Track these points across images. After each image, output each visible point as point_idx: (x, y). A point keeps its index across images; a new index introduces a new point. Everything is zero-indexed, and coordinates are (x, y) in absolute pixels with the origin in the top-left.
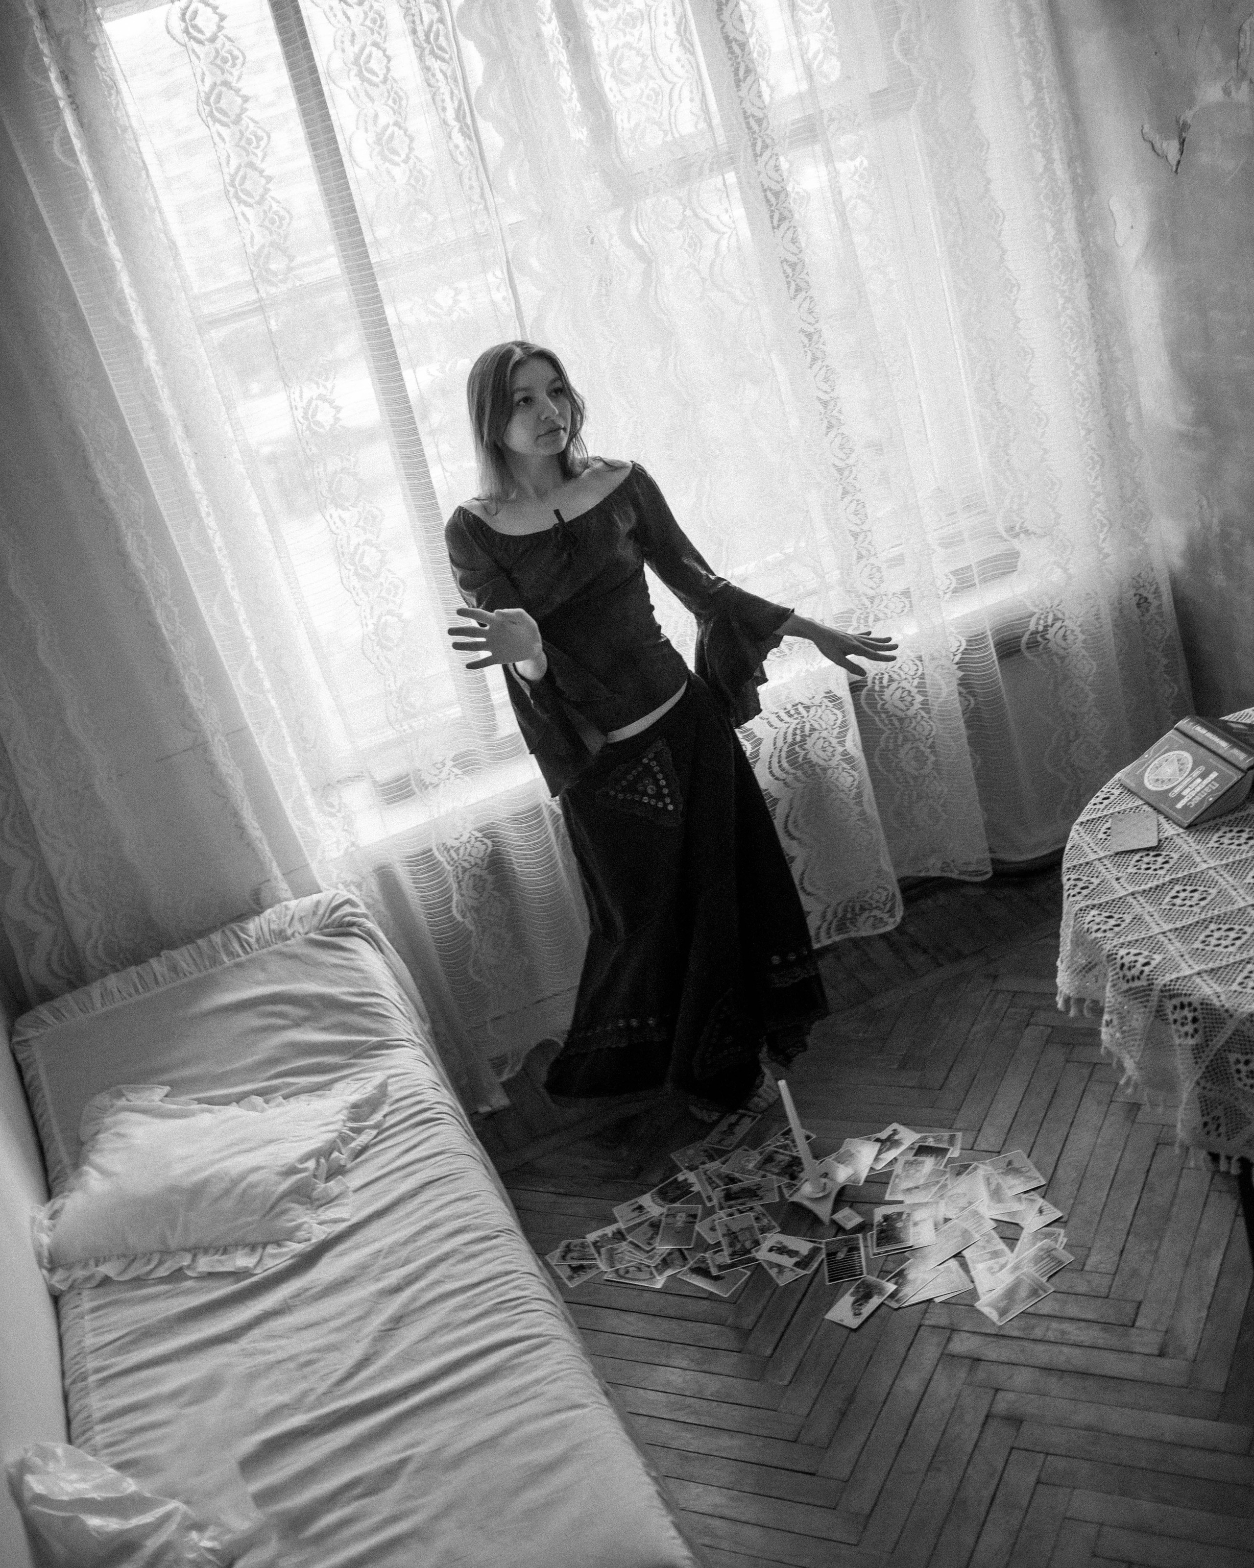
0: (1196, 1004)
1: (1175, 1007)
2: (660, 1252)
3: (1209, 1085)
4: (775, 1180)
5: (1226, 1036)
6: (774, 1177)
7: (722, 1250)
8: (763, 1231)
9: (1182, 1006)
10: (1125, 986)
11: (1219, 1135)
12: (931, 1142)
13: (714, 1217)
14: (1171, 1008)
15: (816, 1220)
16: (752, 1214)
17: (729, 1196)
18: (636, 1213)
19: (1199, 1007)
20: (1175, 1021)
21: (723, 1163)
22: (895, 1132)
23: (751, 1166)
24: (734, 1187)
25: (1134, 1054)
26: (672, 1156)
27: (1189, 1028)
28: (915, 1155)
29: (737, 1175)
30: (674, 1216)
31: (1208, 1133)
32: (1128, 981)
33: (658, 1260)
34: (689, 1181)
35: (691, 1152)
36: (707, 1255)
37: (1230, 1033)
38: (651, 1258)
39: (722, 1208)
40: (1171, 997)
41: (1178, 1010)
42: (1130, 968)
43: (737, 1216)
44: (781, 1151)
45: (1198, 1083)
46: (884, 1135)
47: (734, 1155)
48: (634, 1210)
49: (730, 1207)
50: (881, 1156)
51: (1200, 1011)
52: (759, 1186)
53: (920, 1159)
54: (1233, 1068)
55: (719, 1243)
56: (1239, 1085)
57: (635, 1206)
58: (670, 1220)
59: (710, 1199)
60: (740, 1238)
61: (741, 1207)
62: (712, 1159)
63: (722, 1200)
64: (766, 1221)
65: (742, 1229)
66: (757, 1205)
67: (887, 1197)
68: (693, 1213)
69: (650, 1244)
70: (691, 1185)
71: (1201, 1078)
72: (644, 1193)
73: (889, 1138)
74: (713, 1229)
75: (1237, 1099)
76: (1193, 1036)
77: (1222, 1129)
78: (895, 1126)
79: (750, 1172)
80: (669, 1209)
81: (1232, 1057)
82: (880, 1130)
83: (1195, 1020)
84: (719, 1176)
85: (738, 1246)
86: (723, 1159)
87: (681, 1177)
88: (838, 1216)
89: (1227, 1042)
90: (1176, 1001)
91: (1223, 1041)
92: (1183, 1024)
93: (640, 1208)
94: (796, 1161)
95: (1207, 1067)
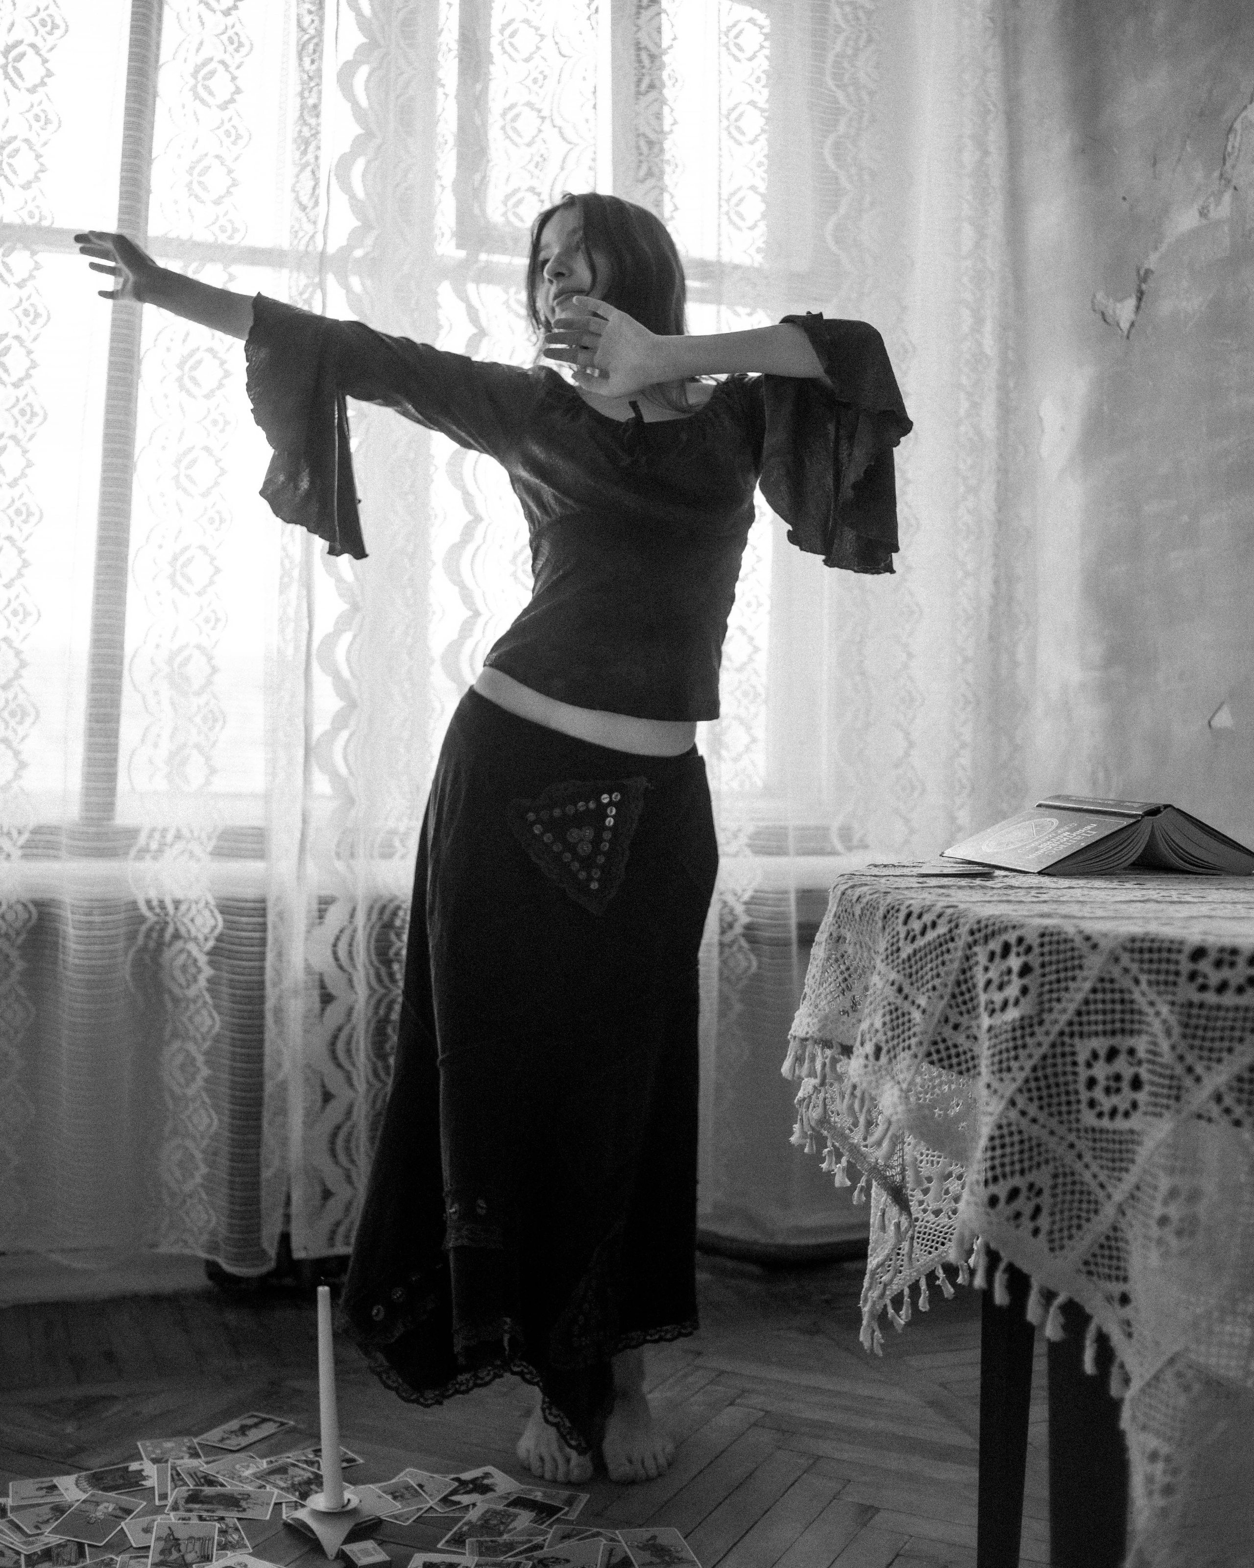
0: (1032, 939)
1: (992, 956)
2: (47, 1540)
3: (1033, 1110)
4: (274, 1493)
5: (1079, 997)
6: (276, 1491)
7: (147, 1557)
8: (223, 1547)
9: (1006, 949)
10: (907, 950)
11: (1036, 1232)
12: (538, 1495)
13: (159, 1519)
14: (982, 958)
15: (315, 1546)
16: (218, 1525)
17: (194, 1498)
18: (43, 1492)
19: (1035, 942)
20: (989, 982)
21: (207, 1463)
22: (487, 1475)
23: (247, 1473)
24: (208, 1490)
25: (901, 1077)
26: (139, 1444)
27: (1012, 991)
28: (508, 1505)
29: (221, 1479)
30: (98, 1504)
31: (1018, 1215)
32: (914, 939)
33: (38, 1548)
34: (144, 1474)
35: (169, 1445)
36: (119, 1559)
37: (1088, 985)
38: (32, 1543)
39: (175, 1508)
40: (986, 939)
41: (997, 959)
42: (920, 916)
43: (195, 1521)
44: (305, 1466)
45: (1013, 1103)
46: (467, 1476)
47: (230, 1456)
48: (41, 1489)
49: (190, 1510)
50: (455, 1498)
51: (1037, 950)
52: (247, 1496)
53: (511, 1510)
54: (1084, 1074)
55: (149, 1547)
56: (1089, 1118)
57: (46, 1485)
58: (89, 1507)
59: (163, 1497)
60: (182, 1547)
61: (205, 1514)
62: (195, 1455)
63: (181, 1502)
64: (236, 1537)
65: (191, 1538)
66: (232, 1516)
67: (439, 1546)
68: (127, 1506)
69: (37, 1527)
70: (144, 1478)
71: (1020, 1090)
72: (68, 1473)
73: (474, 1481)
74: (147, 1530)
75: (1080, 1156)
76: (1017, 1003)
77: (1044, 1222)
78: (489, 1469)
79: (241, 1479)
80: (92, 1495)
81: (1083, 1049)
82: (465, 1470)
83: (1025, 970)
84: (193, 1475)
85: (175, 1555)
86: (211, 1459)
87: (134, 1466)
88: (353, 1549)
89: (1079, 1013)
90: (995, 945)
91: (1072, 1007)
92: (1001, 987)
93: (54, 1487)
94: (317, 1480)
95: (1034, 1069)
